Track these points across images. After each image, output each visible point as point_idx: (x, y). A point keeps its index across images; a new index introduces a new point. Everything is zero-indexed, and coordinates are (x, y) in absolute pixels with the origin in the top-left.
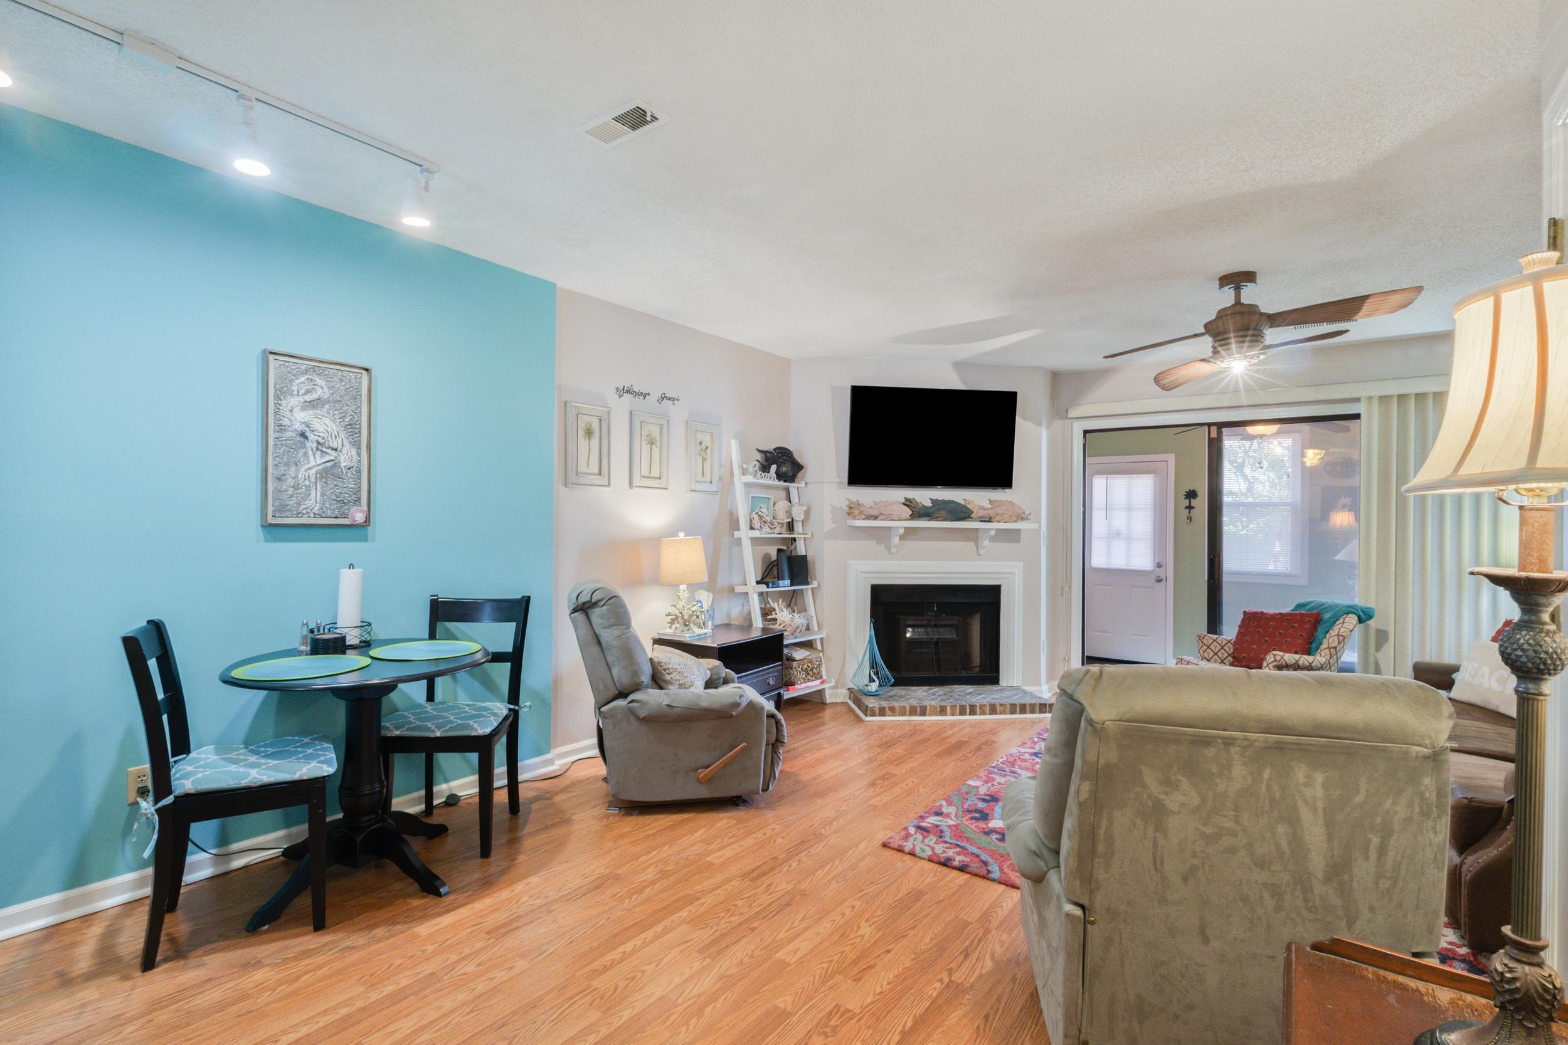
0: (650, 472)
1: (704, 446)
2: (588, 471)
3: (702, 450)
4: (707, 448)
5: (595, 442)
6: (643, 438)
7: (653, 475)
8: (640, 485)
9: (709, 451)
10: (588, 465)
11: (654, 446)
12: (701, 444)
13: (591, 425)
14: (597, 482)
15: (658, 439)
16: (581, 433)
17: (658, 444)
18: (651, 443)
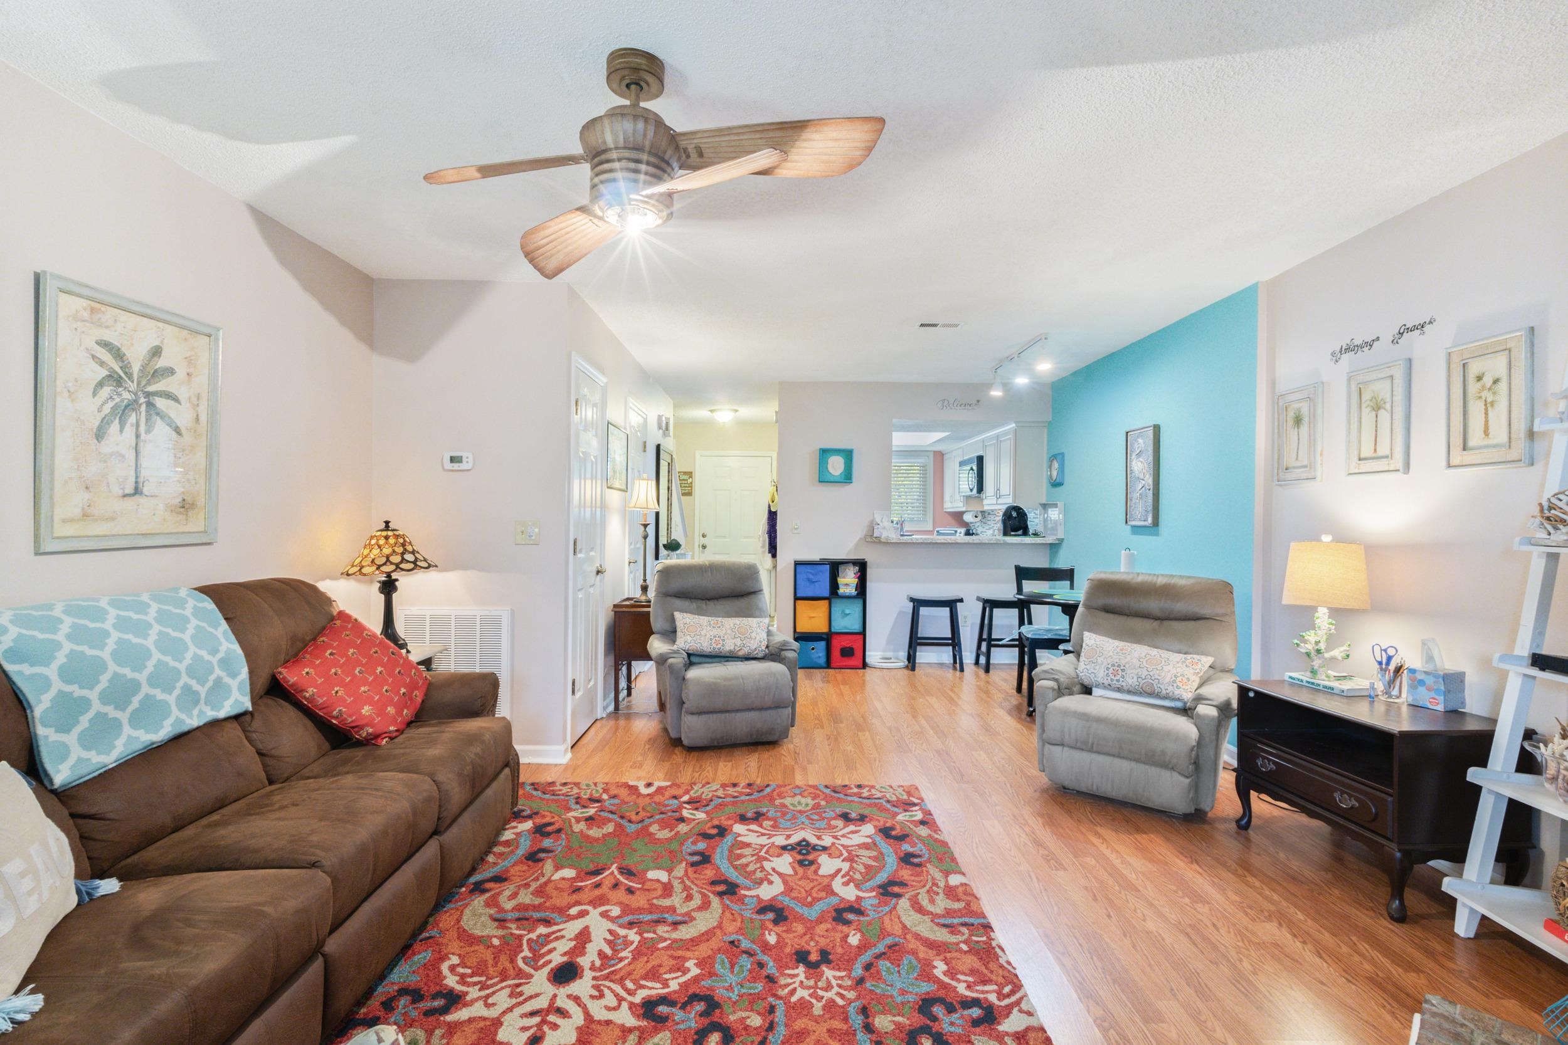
0: (1375, 451)
1: (1488, 381)
2: (1298, 464)
3: (1483, 388)
4: (1496, 381)
5: (1304, 429)
6: (1364, 406)
7: (1380, 453)
8: (1357, 471)
9: (1503, 386)
10: (1297, 458)
11: (1382, 413)
12: (1479, 378)
13: (1300, 412)
14: (1304, 476)
15: (1388, 400)
16: (1290, 422)
17: (1388, 406)
18: (1377, 408)
